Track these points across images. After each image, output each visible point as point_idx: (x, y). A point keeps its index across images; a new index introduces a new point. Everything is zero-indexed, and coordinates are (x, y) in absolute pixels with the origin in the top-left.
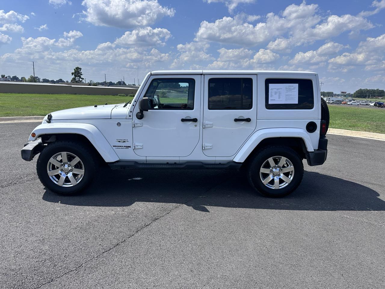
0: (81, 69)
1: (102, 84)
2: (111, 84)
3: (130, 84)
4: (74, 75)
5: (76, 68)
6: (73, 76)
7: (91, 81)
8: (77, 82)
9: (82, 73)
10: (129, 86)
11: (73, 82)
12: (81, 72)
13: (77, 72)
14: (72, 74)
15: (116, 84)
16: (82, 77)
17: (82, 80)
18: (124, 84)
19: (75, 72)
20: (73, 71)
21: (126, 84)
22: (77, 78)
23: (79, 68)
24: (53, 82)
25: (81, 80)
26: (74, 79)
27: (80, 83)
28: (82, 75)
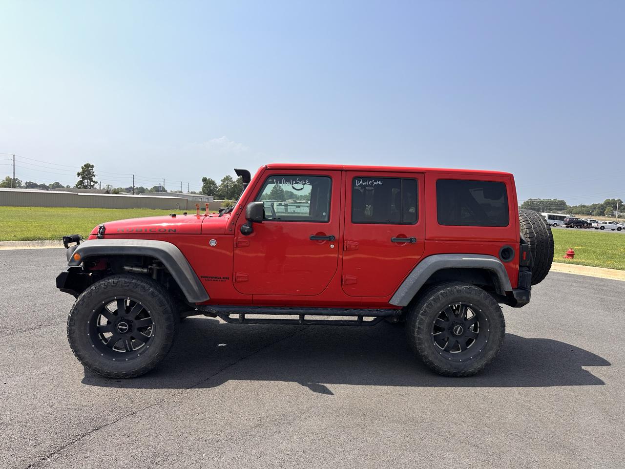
0: (92, 167)
1: (130, 190)
2: (142, 190)
3: (173, 191)
4: (80, 176)
5: (85, 166)
6: (80, 179)
7: (109, 185)
8: (85, 187)
9: (94, 174)
10: (171, 194)
11: (79, 188)
12: (94, 172)
13: (87, 172)
14: (79, 174)
15: (151, 191)
16: (94, 179)
17: (94, 185)
18: (164, 190)
19: (84, 172)
20: (81, 170)
21: (166, 191)
22: (86, 181)
23: (90, 165)
24: (43, 187)
25: (92, 184)
26: (81, 183)
27: (90, 189)
28: (94, 176)
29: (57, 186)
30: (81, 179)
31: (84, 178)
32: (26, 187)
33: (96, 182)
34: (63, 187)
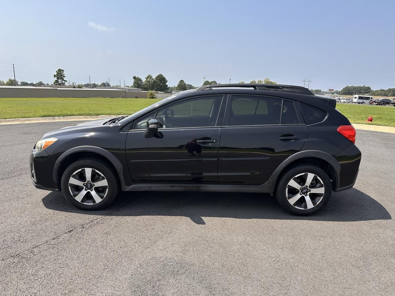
0: (63, 71)
1: (87, 86)
2: (95, 86)
3: (114, 85)
5: (58, 70)
7: (73, 83)
8: (59, 84)
9: (64, 75)
10: (113, 87)
11: (56, 85)
12: (64, 74)
13: (60, 75)
14: (55, 76)
15: (100, 86)
16: (65, 79)
18: (109, 85)
19: (58, 74)
20: (56, 74)
21: (110, 86)
22: (60, 80)
23: (61, 70)
24: (32, 84)
25: (64, 82)
26: (57, 81)
27: (63, 85)
28: (65, 77)
29: (41, 84)
30: (57, 79)
31: (58, 78)
32: (22, 85)
33: (66, 81)
34: (45, 85)
